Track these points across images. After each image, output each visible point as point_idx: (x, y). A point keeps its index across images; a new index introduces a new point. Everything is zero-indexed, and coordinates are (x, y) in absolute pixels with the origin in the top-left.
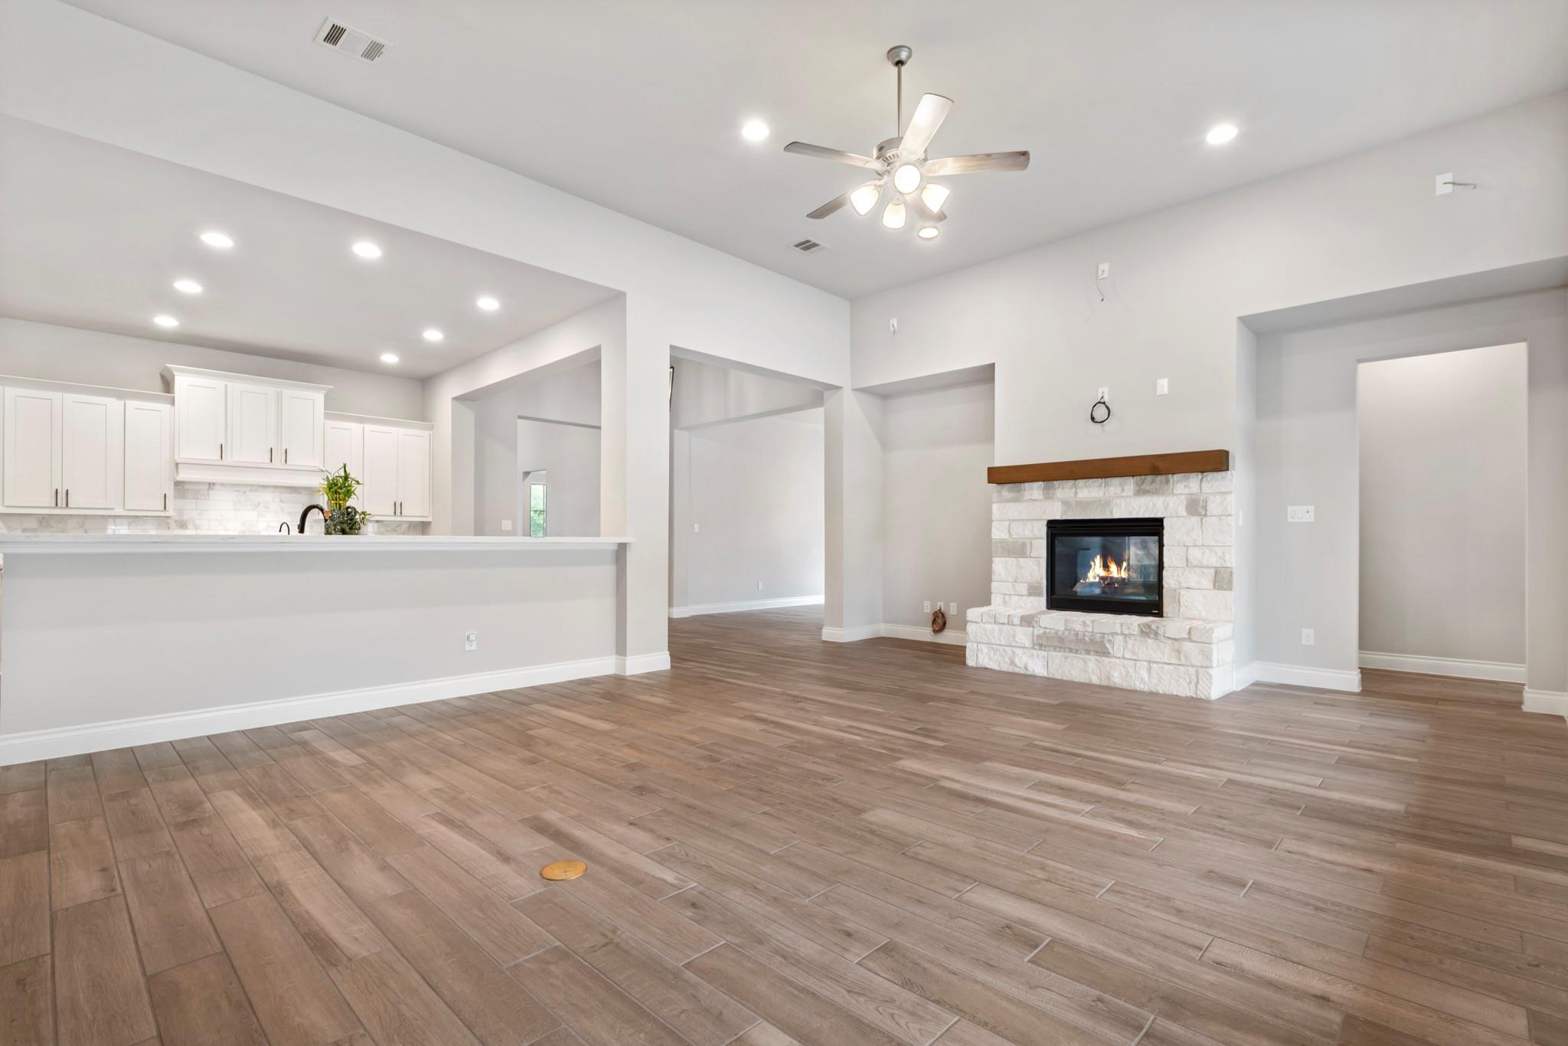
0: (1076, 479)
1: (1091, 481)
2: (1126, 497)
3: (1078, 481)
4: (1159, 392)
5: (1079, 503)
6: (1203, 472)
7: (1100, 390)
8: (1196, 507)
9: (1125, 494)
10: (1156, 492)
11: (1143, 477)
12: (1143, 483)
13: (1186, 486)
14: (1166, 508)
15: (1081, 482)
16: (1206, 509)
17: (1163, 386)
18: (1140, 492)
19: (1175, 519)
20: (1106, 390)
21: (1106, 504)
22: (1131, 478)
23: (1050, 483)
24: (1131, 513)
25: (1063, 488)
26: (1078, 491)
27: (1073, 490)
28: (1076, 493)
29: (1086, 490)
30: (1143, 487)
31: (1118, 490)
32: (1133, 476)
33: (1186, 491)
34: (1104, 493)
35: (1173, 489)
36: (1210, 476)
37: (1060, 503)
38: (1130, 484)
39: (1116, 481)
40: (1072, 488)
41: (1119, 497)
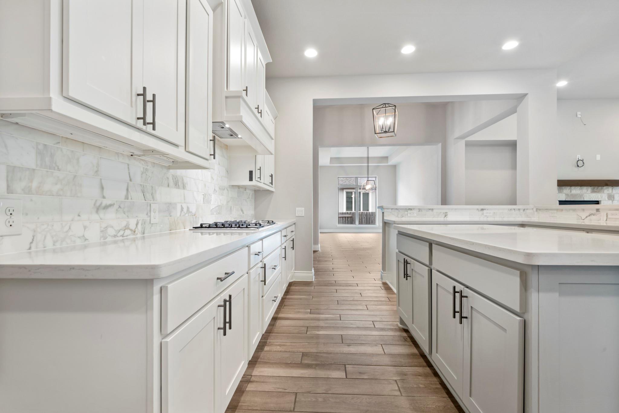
0: (571, 186)
1: (577, 187)
2: (589, 193)
3: (572, 187)
4: (597, 159)
5: (572, 195)
6: (612, 186)
7: (578, 156)
8: (611, 197)
9: (588, 192)
10: (598, 192)
11: (594, 187)
12: (594, 189)
13: (608, 190)
14: (602, 197)
15: (573, 188)
16: (614, 198)
17: (598, 157)
18: (593, 192)
19: (604, 201)
20: (579, 156)
21: (581, 196)
22: (590, 187)
23: (561, 187)
24: (590, 199)
25: (566, 189)
26: (572, 190)
27: (570, 190)
28: (571, 191)
29: (574, 190)
30: (594, 190)
31: (586, 191)
32: (591, 186)
33: (608, 192)
34: (581, 192)
35: (604, 191)
36: (615, 188)
37: (564, 195)
38: (590, 189)
39: (585, 188)
40: (569, 189)
41: (586, 193)
